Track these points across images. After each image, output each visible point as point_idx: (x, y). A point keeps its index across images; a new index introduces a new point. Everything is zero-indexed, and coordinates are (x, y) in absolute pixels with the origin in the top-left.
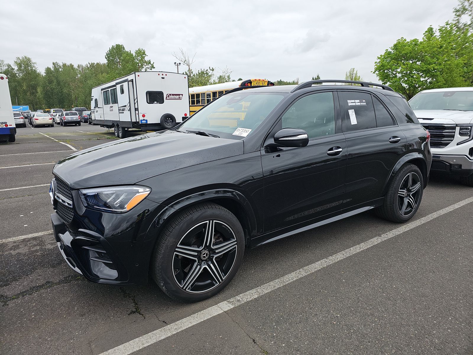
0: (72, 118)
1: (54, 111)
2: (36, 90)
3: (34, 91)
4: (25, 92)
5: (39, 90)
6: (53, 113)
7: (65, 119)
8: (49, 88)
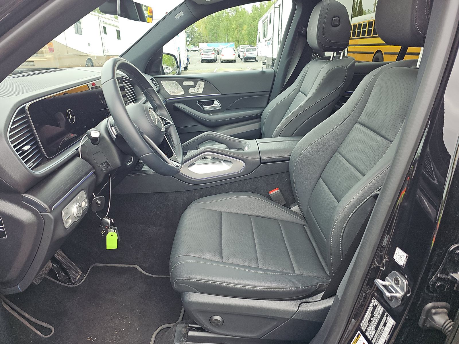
0: (251, 54)
1: (242, 47)
2: (242, 27)
3: (240, 28)
4: (234, 30)
5: (245, 28)
6: (241, 49)
7: (245, 55)
8: (252, 25)
